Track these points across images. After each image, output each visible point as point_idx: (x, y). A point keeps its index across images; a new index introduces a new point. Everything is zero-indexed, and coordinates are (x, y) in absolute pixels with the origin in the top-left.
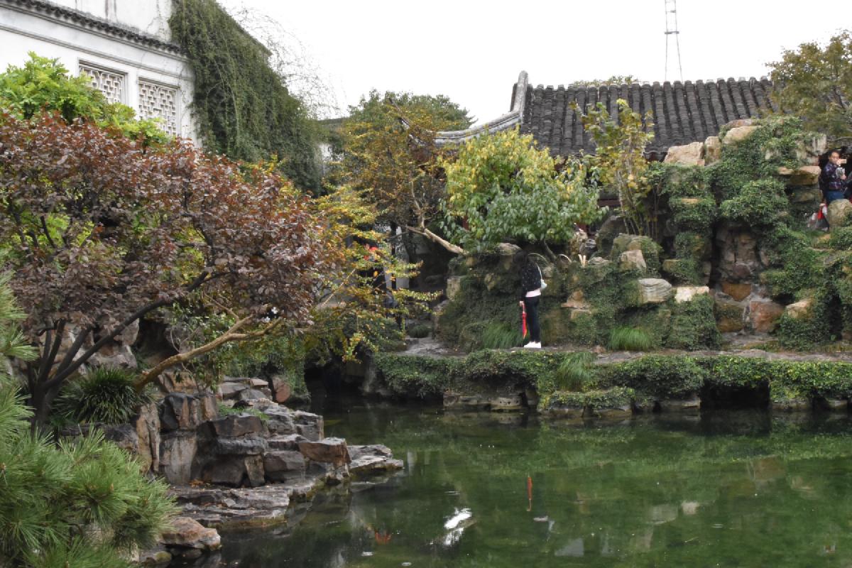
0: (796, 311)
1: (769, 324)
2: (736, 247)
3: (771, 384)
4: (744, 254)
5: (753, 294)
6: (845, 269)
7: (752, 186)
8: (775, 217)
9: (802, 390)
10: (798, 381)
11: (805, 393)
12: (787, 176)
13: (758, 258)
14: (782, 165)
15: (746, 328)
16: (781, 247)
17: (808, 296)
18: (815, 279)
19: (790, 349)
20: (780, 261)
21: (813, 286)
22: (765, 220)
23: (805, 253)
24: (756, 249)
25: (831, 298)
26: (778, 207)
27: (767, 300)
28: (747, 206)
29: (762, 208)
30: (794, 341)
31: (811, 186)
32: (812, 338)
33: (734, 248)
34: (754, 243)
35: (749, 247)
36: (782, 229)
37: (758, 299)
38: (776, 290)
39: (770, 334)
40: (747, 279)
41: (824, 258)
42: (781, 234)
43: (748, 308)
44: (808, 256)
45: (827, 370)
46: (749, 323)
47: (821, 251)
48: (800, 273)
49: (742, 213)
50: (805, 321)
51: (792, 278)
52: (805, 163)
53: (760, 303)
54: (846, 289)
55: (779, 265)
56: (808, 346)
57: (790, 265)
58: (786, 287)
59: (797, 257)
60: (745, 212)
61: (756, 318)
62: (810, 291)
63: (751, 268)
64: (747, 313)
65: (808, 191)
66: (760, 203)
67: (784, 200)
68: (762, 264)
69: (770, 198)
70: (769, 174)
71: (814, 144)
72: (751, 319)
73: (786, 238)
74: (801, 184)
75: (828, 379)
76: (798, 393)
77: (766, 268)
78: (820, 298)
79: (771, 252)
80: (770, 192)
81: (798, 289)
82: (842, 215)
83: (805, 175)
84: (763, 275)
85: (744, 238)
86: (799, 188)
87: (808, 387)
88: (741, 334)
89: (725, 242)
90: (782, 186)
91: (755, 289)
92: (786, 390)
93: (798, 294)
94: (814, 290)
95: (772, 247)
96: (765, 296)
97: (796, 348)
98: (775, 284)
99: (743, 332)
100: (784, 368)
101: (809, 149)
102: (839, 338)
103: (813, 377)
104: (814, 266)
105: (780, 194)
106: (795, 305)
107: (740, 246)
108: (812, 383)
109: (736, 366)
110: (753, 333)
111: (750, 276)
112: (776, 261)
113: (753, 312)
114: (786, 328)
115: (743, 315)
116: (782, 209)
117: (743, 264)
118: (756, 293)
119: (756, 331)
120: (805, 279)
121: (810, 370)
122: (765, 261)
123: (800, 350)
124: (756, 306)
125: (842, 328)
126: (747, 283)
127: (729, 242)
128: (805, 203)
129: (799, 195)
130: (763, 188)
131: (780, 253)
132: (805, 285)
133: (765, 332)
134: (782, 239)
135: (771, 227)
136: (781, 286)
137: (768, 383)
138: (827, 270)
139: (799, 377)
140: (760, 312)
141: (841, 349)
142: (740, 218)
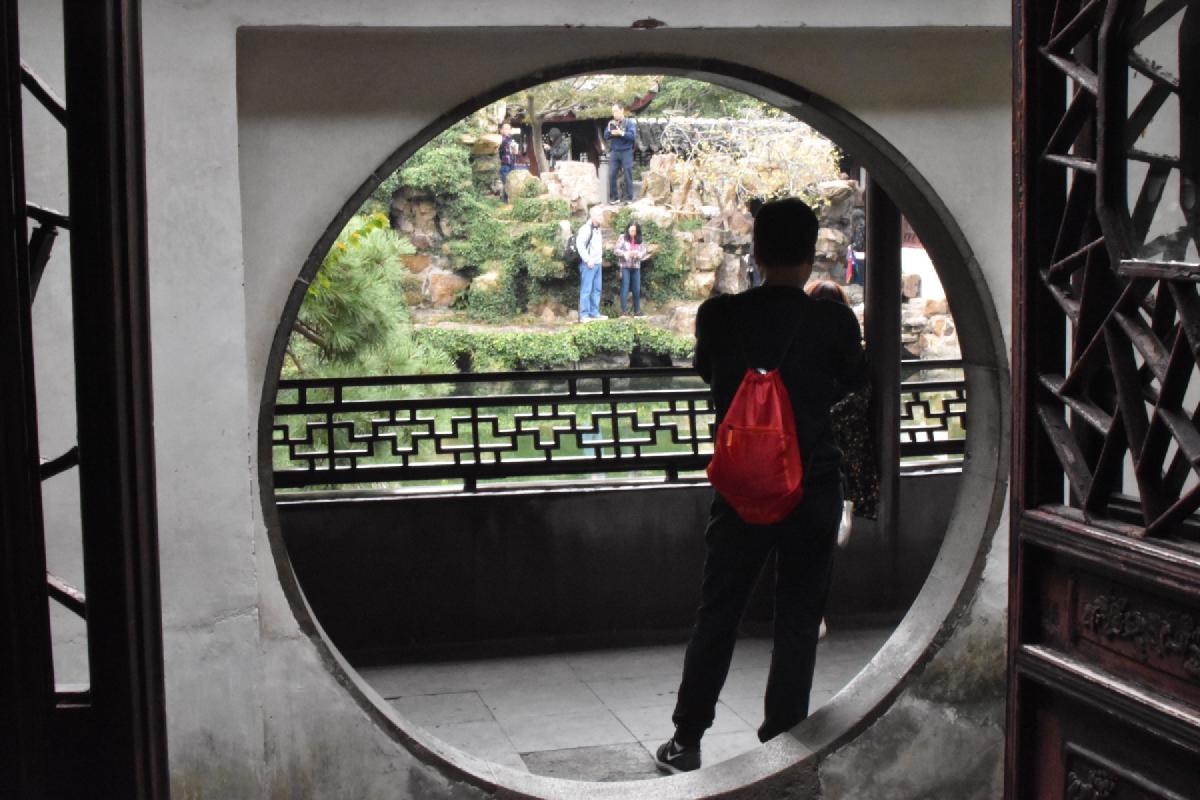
0: (485, 283)
1: (449, 297)
2: (414, 216)
3: (474, 356)
4: (424, 223)
5: (431, 266)
6: (534, 241)
7: (439, 154)
8: (459, 186)
9: (506, 360)
10: (503, 352)
11: (509, 363)
12: (471, 145)
13: (438, 228)
14: (467, 133)
15: (425, 301)
16: (464, 217)
17: (495, 269)
18: (501, 251)
19: (479, 322)
20: (464, 232)
21: (499, 257)
22: (451, 190)
23: (490, 225)
24: (437, 219)
25: (518, 271)
26: (462, 176)
27: (447, 273)
28: (434, 174)
29: (449, 177)
30: (482, 314)
31: (492, 155)
32: (500, 311)
33: (413, 217)
34: (434, 213)
35: (427, 217)
36: (468, 199)
37: (437, 271)
38: (460, 263)
39: (450, 307)
40: (425, 251)
41: (510, 230)
42: (466, 204)
43: (427, 280)
44: (494, 228)
45: (530, 340)
46: (430, 297)
47: (507, 222)
48: (484, 245)
49: (430, 182)
50: (495, 293)
51: (477, 249)
52: (487, 131)
53: (440, 276)
54: (535, 262)
55: (463, 237)
56: (497, 318)
57: (474, 236)
58: (471, 259)
59: (482, 228)
60: (432, 181)
61: (436, 292)
62: (495, 263)
63: (431, 239)
64: (426, 286)
65: (489, 160)
66: (447, 171)
67: (468, 169)
68: (442, 235)
69: (455, 167)
70: (453, 142)
71: (495, 112)
72: (431, 292)
73: (471, 208)
74: (482, 153)
75: (532, 349)
76: (503, 364)
77: (446, 239)
78: (508, 270)
79: (455, 222)
80: (456, 161)
81: (483, 261)
82: (522, 186)
83: (487, 144)
84: (446, 246)
85: (424, 208)
86: (479, 157)
87: (513, 357)
88: (419, 308)
89: (402, 211)
90: (466, 154)
91: (434, 261)
92: (491, 360)
93: (484, 266)
94: (500, 262)
95: (456, 218)
96: (444, 268)
97: (486, 321)
98: (460, 255)
99: (421, 305)
100: (489, 340)
101: (490, 116)
102: (525, 311)
103: (517, 348)
104: (500, 238)
105: (464, 163)
106: (482, 277)
107: (418, 216)
108: (516, 354)
109: (441, 338)
110: (432, 307)
111: (429, 247)
112: (459, 231)
113: (433, 284)
114: (475, 301)
115: (423, 288)
116: (466, 178)
117: (423, 235)
118: (436, 265)
119: (436, 305)
120: (491, 251)
121: (514, 341)
122: (446, 231)
123: (490, 323)
124: (437, 279)
125: (527, 301)
126: (425, 254)
127: (407, 211)
128: (485, 172)
129: (480, 165)
130: (450, 157)
131: (464, 223)
132: (490, 257)
133: (445, 305)
134: (466, 209)
135: (454, 197)
136: (466, 258)
137: (470, 355)
138: (514, 243)
139: (505, 348)
140: (441, 284)
141: (529, 321)
142: (427, 188)
